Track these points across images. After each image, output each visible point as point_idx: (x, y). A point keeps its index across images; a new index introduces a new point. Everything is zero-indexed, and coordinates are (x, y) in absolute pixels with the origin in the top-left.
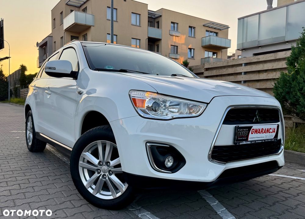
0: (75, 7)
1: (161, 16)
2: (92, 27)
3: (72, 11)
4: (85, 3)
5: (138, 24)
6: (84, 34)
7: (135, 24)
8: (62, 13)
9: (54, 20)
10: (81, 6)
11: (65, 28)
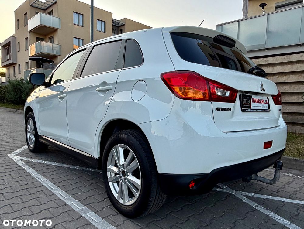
0: (40, 10)
1: (124, 25)
2: (58, 30)
3: (37, 13)
4: (51, 6)
5: (103, 30)
6: (50, 36)
7: (100, 30)
8: (26, 14)
9: (18, 21)
10: (46, 9)
11: (30, 29)
